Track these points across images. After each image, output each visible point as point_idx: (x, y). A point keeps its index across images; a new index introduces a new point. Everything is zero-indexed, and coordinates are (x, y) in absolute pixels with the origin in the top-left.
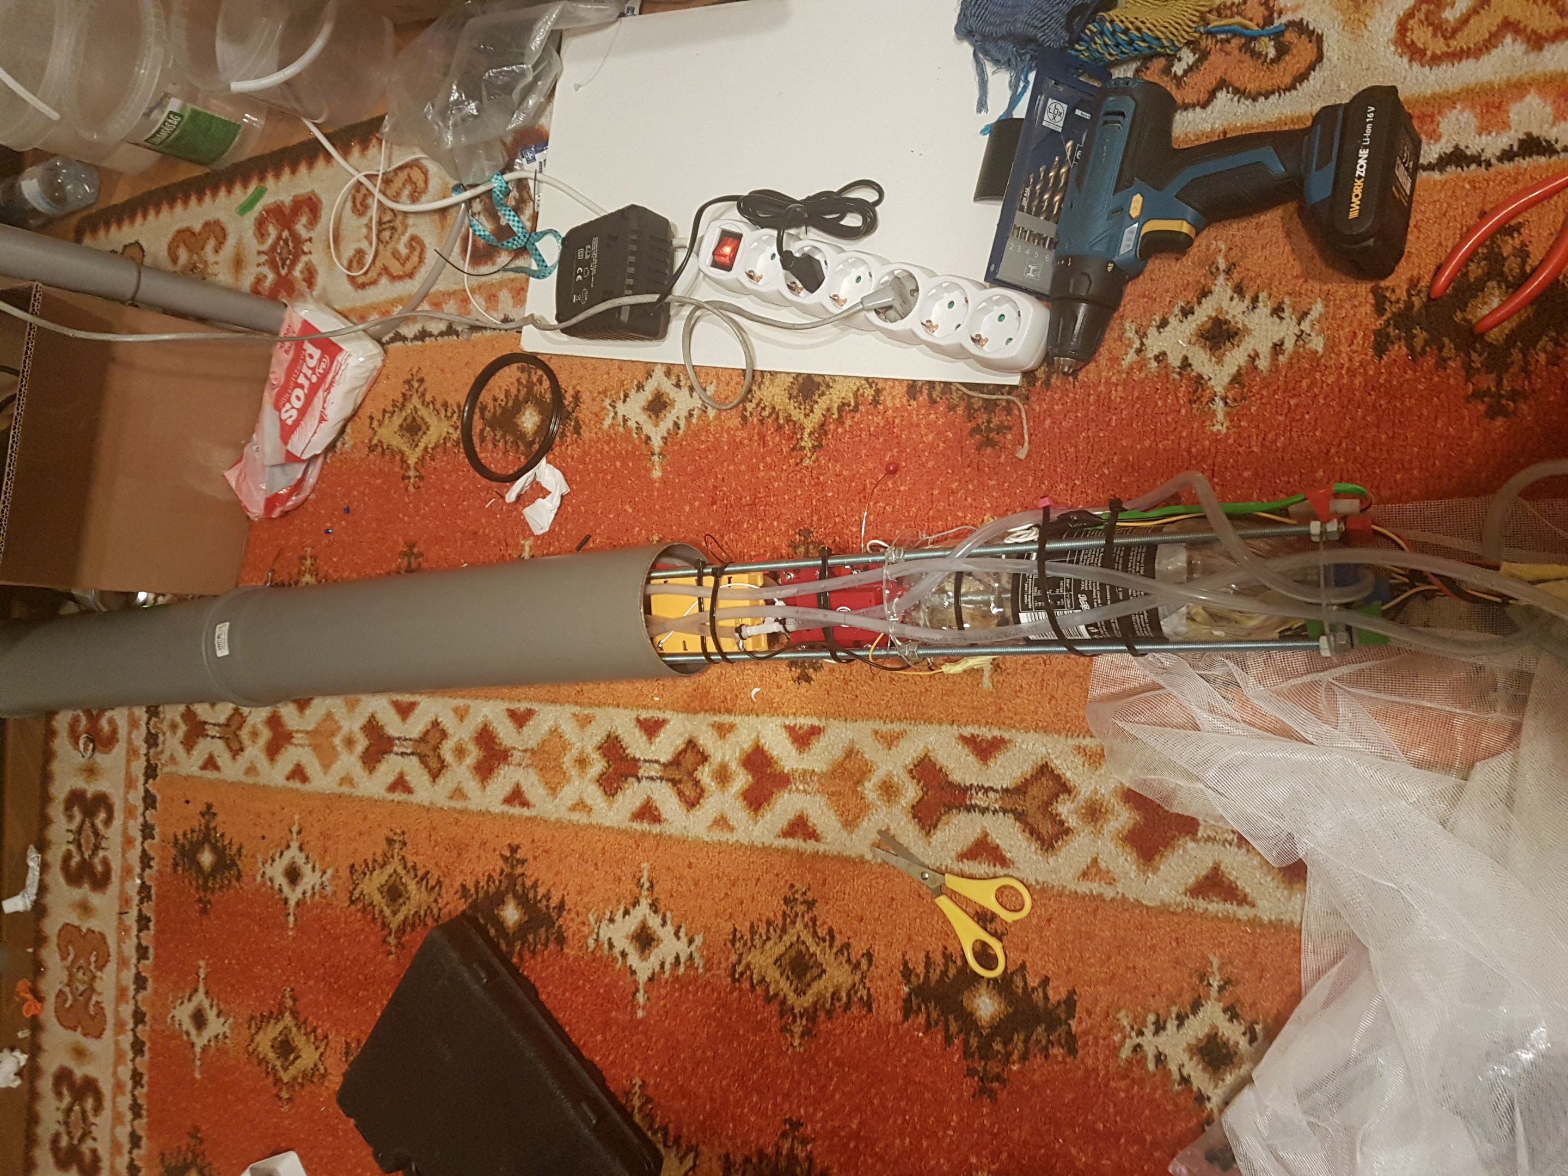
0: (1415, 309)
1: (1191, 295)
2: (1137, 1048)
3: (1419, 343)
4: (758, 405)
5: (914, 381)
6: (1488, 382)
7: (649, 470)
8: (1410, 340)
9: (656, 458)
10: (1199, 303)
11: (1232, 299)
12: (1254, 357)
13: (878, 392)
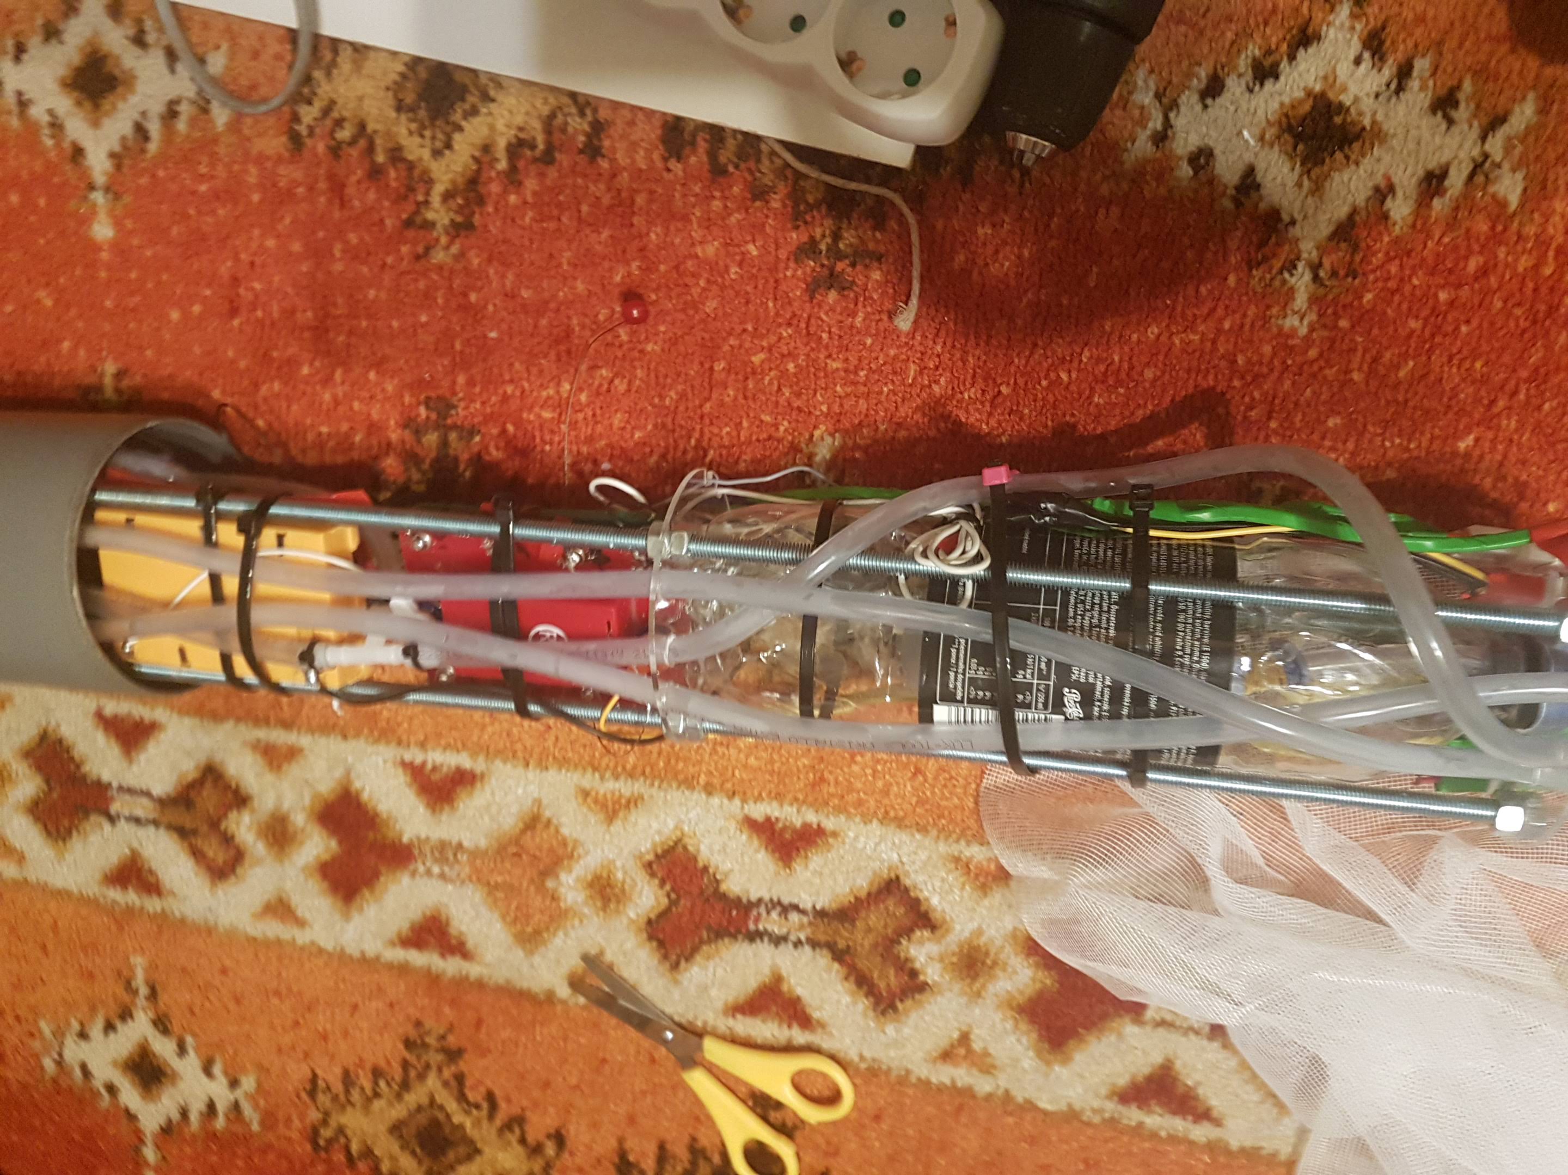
1: (1274, 35)
4: (326, 111)
5: (678, 119)
7: (86, 221)
9: (98, 197)
10: (1292, 58)
11: (1358, 61)
12: (1384, 192)
13: (598, 127)
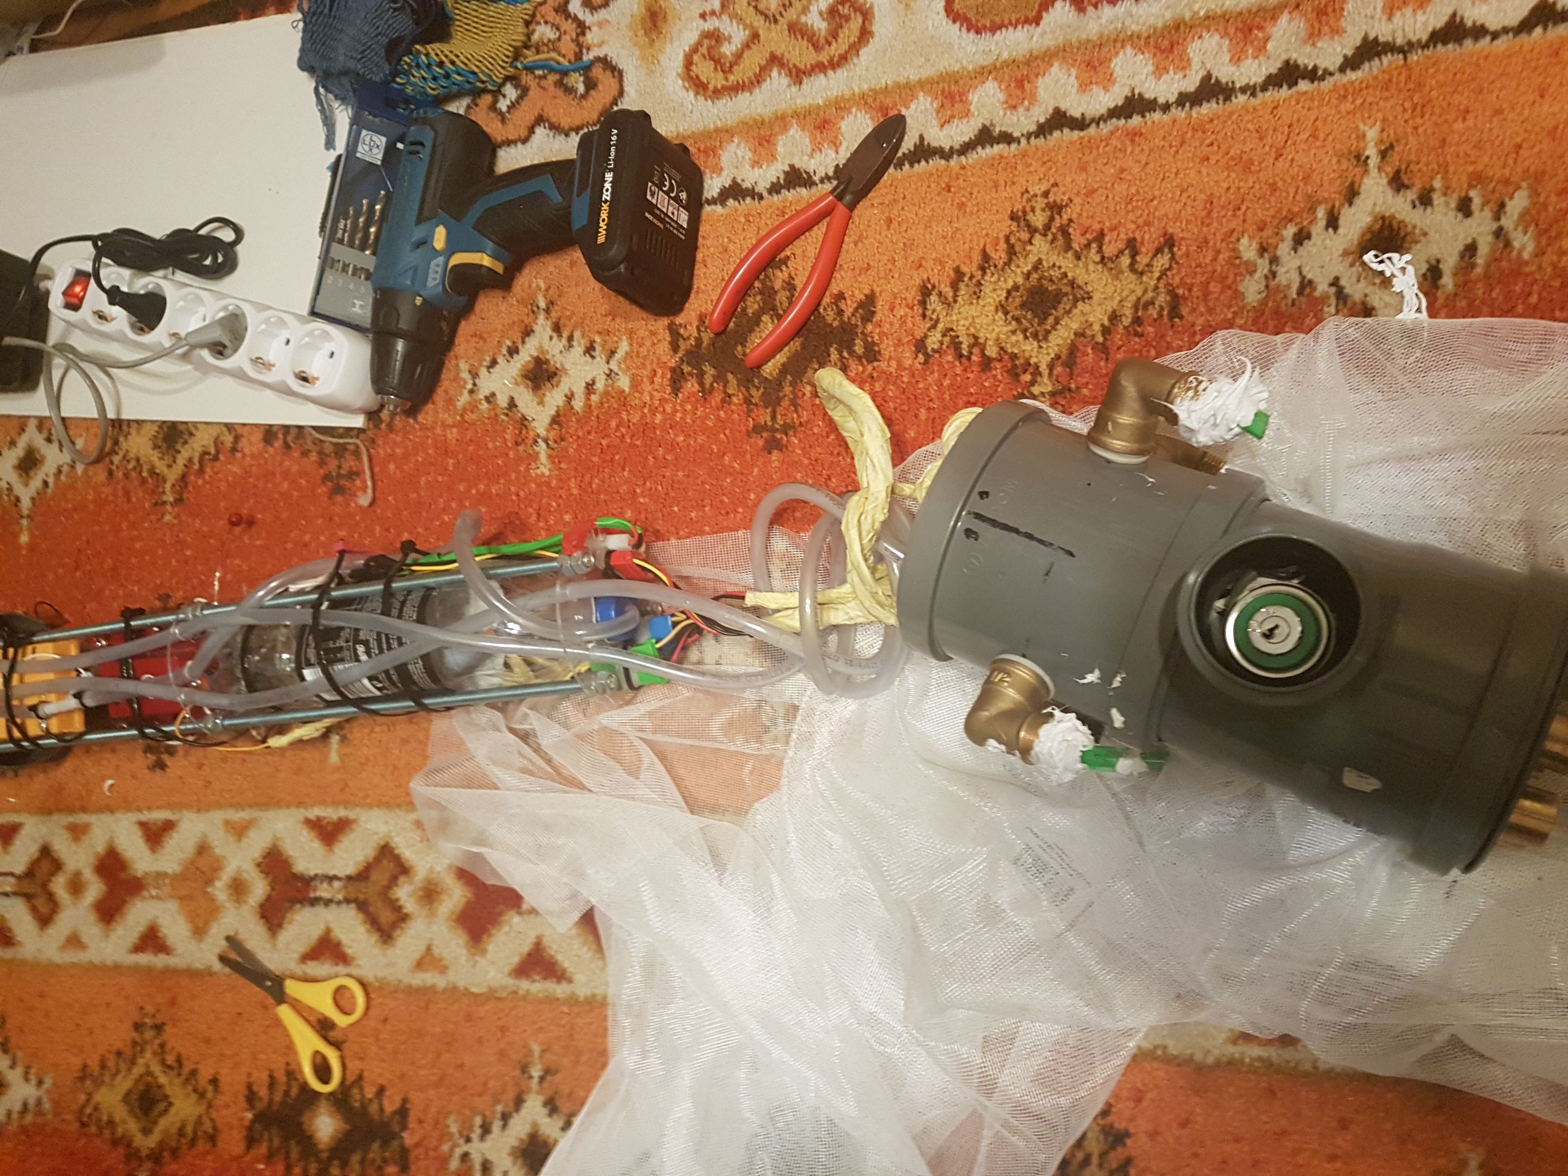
0: (704, 345)
1: (516, 334)
2: (465, 1156)
3: (708, 380)
4: (124, 457)
5: (271, 426)
6: (764, 417)
7: (16, 536)
8: (701, 376)
9: (24, 522)
10: (523, 342)
11: (551, 338)
12: (570, 397)
13: (237, 438)
